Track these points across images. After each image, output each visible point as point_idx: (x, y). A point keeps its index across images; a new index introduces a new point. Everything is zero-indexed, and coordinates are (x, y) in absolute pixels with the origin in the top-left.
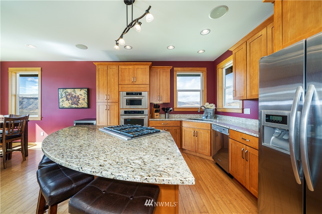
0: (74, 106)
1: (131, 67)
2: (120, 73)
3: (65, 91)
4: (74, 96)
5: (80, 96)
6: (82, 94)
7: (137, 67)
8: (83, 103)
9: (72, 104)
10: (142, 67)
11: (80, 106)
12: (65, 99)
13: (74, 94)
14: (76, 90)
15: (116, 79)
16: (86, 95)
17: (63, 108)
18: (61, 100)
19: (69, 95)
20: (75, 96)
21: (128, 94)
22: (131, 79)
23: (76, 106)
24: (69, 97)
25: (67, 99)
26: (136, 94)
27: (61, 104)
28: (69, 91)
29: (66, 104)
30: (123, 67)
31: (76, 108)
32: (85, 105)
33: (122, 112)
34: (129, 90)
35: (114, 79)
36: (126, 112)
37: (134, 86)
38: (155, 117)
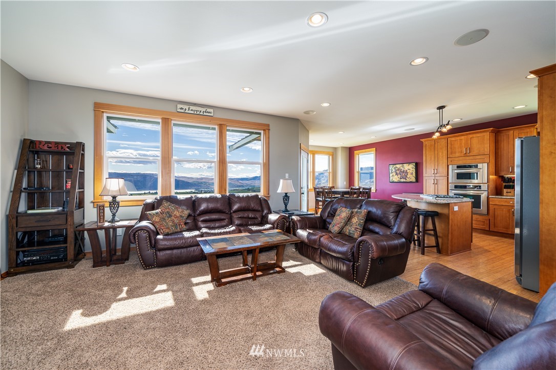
0: (402, 180)
1: (463, 137)
2: (449, 145)
3: (395, 166)
4: (402, 170)
5: (408, 171)
6: (410, 168)
7: (471, 136)
8: (412, 178)
9: (401, 179)
10: (478, 135)
11: (408, 180)
12: (394, 174)
13: (403, 169)
14: (404, 165)
15: (445, 152)
16: (414, 170)
17: (393, 182)
18: (391, 175)
19: (398, 170)
20: (404, 171)
21: (459, 167)
22: (463, 151)
23: (405, 180)
24: (398, 172)
25: (397, 174)
26: (470, 167)
27: (391, 178)
28: (398, 166)
29: (395, 178)
30: (453, 139)
31: (404, 182)
32: (413, 179)
33: (451, 186)
34: (461, 163)
35: (442, 153)
36: (456, 187)
37: (468, 158)
38: (505, 194)
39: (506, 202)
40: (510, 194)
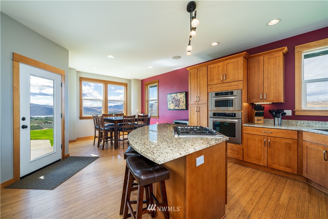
0: (177, 108)
1: (220, 64)
2: (209, 73)
3: (171, 95)
4: (176, 99)
5: (180, 99)
6: (181, 97)
7: (227, 62)
8: (183, 106)
10: (233, 60)
11: (181, 108)
12: (171, 102)
13: (177, 98)
14: (178, 94)
15: (206, 80)
16: (185, 98)
17: (170, 110)
18: (169, 103)
19: (173, 99)
20: (177, 100)
21: (217, 94)
22: (220, 78)
25: (172, 102)
26: (226, 94)
27: (169, 106)
28: (173, 95)
29: (171, 106)
30: (212, 66)
31: (178, 110)
32: (184, 107)
33: (211, 114)
34: (218, 90)
35: (203, 80)
36: (215, 114)
37: (224, 85)
38: (256, 122)
39: (258, 131)
40: (260, 122)
